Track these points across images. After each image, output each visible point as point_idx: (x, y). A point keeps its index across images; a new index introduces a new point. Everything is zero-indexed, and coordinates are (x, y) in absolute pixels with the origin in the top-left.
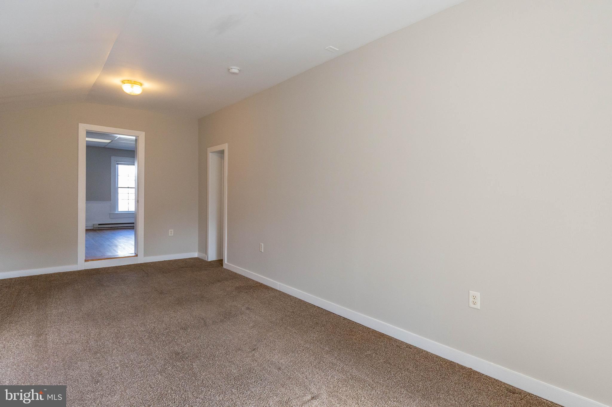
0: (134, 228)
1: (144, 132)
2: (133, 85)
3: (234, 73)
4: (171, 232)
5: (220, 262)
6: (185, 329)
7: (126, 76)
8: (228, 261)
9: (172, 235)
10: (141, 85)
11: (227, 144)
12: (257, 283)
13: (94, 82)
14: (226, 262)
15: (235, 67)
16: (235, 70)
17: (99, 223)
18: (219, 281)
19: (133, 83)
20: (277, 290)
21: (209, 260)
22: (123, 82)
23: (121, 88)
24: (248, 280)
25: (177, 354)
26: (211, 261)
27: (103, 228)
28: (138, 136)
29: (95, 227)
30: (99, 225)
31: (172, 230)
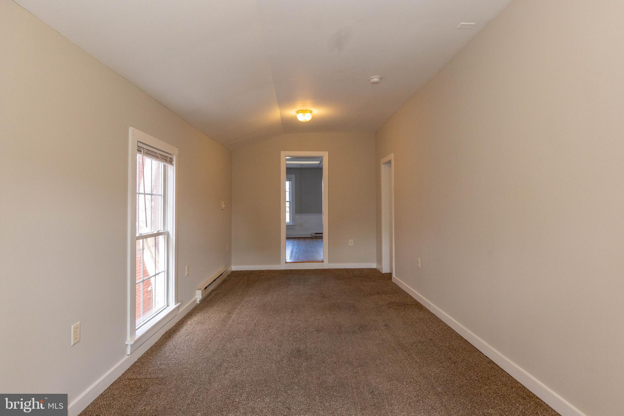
0: (322, 238)
1: (327, 152)
2: (305, 114)
3: (374, 83)
4: (351, 242)
5: (390, 274)
6: (318, 331)
7: (299, 107)
8: (396, 275)
9: (352, 245)
10: (311, 112)
11: (393, 153)
12: (416, 301)
13: (280, 117)
14: (394, 276)
15: (375, 76)
16: (376, 79)
17: (316, 233)
18: (378, 294)
19: (304, 112)
20: (430, 312)
21: (383, 272)
22: (298, 112)
23: (297, 118)
24: (407, 296)
25: (299, 351)
26: (385, 273)
27: (319, 237)
28: (323, 156)
29: (313, 235)
30: (316, 234)
31: (352, 240)
